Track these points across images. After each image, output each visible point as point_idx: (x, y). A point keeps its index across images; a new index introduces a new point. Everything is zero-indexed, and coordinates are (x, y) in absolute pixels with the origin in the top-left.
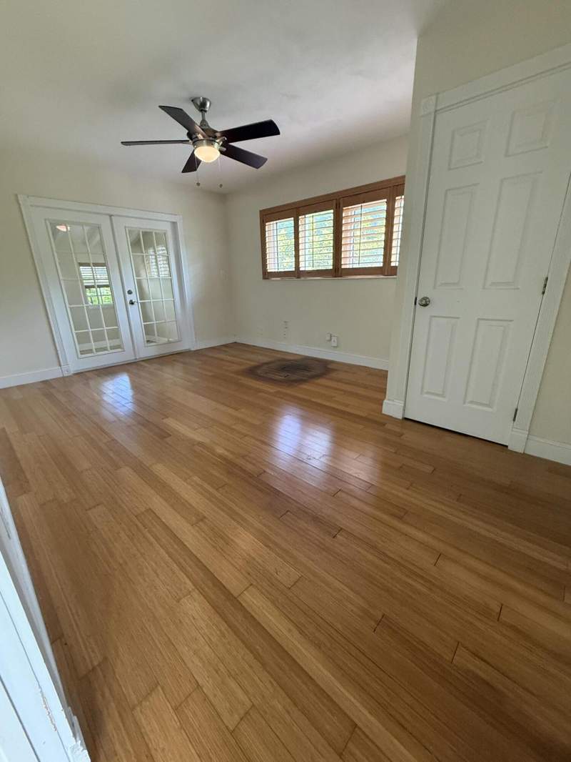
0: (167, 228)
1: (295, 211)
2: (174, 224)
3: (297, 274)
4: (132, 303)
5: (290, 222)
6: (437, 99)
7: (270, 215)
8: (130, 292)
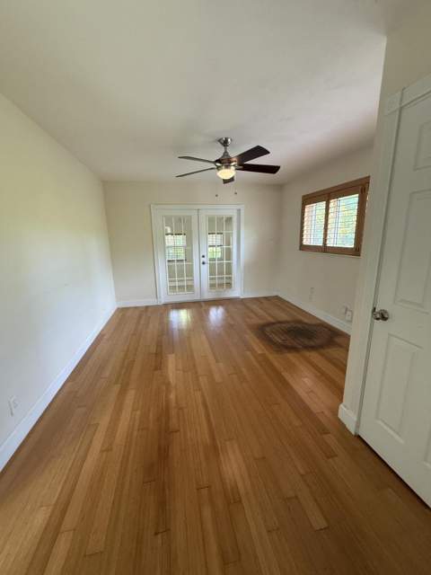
0: (234, 214)
1: (328, 195)
2: (239, 210)
3: (324, 249)
4: (204, 263)
5: (323, 205)
6: (402, 94)
7: (310, 199)
8: (203, 256)
